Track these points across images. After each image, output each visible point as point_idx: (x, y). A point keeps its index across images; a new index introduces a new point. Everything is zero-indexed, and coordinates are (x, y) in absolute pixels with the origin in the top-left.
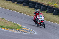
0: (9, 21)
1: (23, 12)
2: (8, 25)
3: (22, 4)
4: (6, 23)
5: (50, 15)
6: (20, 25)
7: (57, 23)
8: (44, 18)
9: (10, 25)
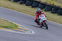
0: (5, 20)
1: (19, 11)
2: (4, 24)
3: (19, 2)
4: (2, 22)
5: (48, 13)
6: (17, 24)
7: (56, 22)
8: (46, 18)
9: (6, 24)
